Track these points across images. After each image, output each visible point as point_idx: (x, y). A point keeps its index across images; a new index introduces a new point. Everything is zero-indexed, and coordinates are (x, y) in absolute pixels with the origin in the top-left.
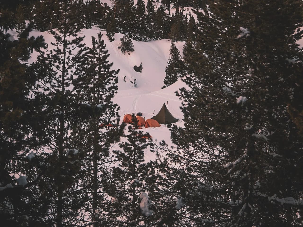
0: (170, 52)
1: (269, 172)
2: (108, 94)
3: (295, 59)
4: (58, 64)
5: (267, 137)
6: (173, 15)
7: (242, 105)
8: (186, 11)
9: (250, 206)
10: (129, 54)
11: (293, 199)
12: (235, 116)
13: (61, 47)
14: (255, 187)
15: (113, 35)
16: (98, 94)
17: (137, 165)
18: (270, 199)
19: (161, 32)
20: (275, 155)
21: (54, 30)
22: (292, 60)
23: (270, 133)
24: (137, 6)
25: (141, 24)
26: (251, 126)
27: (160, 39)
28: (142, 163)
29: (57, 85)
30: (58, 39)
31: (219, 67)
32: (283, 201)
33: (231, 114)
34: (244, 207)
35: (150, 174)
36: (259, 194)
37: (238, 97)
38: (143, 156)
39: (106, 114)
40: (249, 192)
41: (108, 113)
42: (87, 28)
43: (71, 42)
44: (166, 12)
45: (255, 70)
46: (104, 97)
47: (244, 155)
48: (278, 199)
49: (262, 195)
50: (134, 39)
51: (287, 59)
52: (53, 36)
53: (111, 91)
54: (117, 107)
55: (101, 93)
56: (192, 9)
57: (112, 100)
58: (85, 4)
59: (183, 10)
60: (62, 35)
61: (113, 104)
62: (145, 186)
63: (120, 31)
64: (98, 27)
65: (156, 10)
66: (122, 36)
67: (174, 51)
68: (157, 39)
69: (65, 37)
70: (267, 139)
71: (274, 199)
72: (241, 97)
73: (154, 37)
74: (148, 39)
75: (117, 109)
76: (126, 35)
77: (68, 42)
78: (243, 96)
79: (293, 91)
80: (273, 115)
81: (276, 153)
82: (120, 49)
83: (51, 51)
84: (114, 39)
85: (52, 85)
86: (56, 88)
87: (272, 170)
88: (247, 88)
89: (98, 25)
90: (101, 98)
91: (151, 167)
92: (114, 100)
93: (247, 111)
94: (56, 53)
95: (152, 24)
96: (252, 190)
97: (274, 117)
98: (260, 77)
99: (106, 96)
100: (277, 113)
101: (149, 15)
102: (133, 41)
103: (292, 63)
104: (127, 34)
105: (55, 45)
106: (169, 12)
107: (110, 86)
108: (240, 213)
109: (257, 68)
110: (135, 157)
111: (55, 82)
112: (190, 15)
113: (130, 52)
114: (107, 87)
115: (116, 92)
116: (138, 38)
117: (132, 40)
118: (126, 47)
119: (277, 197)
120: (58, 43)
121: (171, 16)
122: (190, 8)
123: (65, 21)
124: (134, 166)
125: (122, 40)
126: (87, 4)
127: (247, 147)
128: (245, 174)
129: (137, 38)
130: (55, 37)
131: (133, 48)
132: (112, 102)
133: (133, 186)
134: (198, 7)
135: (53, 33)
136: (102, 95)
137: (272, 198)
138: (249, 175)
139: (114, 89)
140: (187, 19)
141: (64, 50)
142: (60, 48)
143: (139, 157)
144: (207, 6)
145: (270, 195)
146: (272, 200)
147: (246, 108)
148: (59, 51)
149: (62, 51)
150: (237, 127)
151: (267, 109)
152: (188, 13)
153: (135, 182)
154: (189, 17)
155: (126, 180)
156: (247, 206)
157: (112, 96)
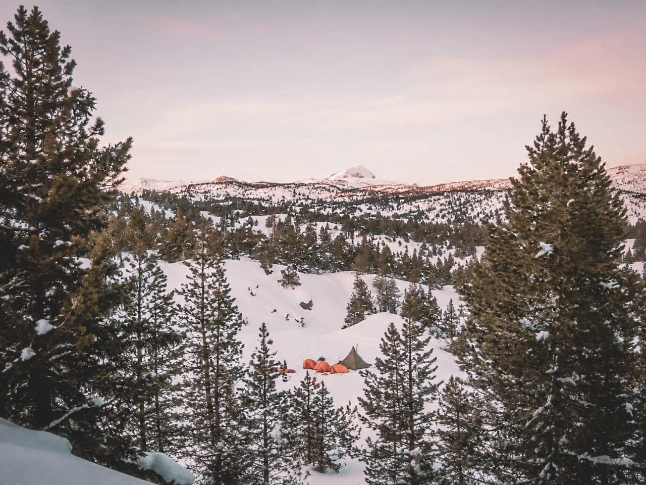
0: (353, 286)
1: (579, 424)
2: (230, 331)
3: (612, 283)
4: (196, 300)
5: (576, 382)
6: (358, 244)
7: (543, 343)
8: (378, 240)
9: (554, 465)
10: (293, 288)
11: (609, 457)
12: (535, 355)
13: (199, 281)
14: (561, 443)
15: (271, 266)
16: (218, 331)
17: (268, 394)
18: (579, 457)
19: (339, 263)
20: (586, 404)
21: (188, 261)
22: (609, 284)
23: (580, 377)
24: (304, 234)
25: (311, 254)
26: (555, 368)
27: (338, 271)
28: (273, 393)
29: (195, 321)
30: (195, 271)
31: (425, 303)
32: (595, 460)
33: (530, 353)
34: (546, 467)
35: (282, 403)
36: (565, 451)
37: (539, 332)
38: (275, 386)
39: (228, 352)
40: (553, 449)
41: (230, 351)
42: (233, 259)
43: (210, 275)
44: (349, 241)
45: (561, 297)
46: (225, 334)
47: (547, 404)
48: (589, 458)
49: (570, 453)
50: (299, 271)
51: (602, 283)
52: (188, 268)
53: (234, 329)
54: (241, 345)
55: (221, 330)
56: (386, 238)
57: (234, 337)
58: (231, 231)
59: (373, 239)
60: (200, 267)
61: (236, 342)
62: (277, 415)
63: (280, 262)
64: (249, 257)
65: (333, 238)
66: (284, 268)
67: (360, 285)
68: (334, 272)
69: (203, 270)
70: (575, 384)
71: (584, 458)
72: (542, 332)
73: (330, 269)
74: (320, 271)
75: (241, 347)
76: (289, 267)
77: (207, 275)
78: (545, 330)
79: (610, 324)
80: (583, 354)
81: (588, 401)
82: (281, 283)
83: (187, 285)
84: (272, 272)
85: (188, 322)
86: (194, 325)
87: (582, 422)
88: (551, 321)
89: (249, 255)
90: (222, 335)
91: (284, 397)
92: (237, 338)
93: (550, 349)
94: (192, 287)
95: (328, 254)
96: (557, 446)
97: (585, 356)
98: (567, 307)
99: (228, 334)
100: (589, 352)
101: (322, 244)
102: (299, 274)
103: (607, 289)
104: (291, 265)
105: (191, 278)
106: (353, 242)
107: (232, 323)
108: (542, 474)
109: (563, 295)
110: (265, 386)
111: (193, 318)
112: (384, 244)
113: (295, 287)
114: (229, 324)
115: (240, 330)
116: (307, 270)
117: (297, 272)
118: (288, 281)
119: (588, 455)
120: (194, 277)
121: (356, 246)
122: (383, 236)
123: (203, 250)
124: (265, 395)
125: (283, 272)
126: (232, 232)
127: (551, 393)
128: (548, 428)
129: (305, 269)
130: (192, 269)
131: (299, 281)
132: (235, 340)
133: (265, 414)
134: (395, 236)
135: (189, 265)
136: (222, 332)
137: (582, 456)
138: (553, 428)
139: (237, 327)
140: (378, 248)
141: (202, 284)
142: (197, 281)
143: (270, 386)
144: (409, 234)
145: (580, 453)
146: (582, 459)
147: (549, 345)
148: (196, 285)
149: (200, 284)
150: (537, 369)
151: (576, 347)
152: (381, 242)
153: (266, 411)
154: (381, 247)
155: (256, 409)
156: (551, 466)
157: (235, 333)
